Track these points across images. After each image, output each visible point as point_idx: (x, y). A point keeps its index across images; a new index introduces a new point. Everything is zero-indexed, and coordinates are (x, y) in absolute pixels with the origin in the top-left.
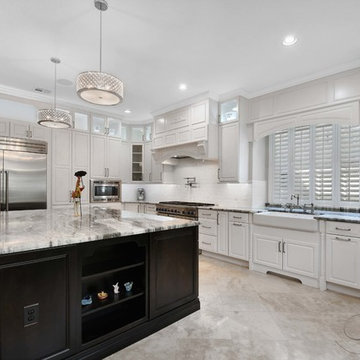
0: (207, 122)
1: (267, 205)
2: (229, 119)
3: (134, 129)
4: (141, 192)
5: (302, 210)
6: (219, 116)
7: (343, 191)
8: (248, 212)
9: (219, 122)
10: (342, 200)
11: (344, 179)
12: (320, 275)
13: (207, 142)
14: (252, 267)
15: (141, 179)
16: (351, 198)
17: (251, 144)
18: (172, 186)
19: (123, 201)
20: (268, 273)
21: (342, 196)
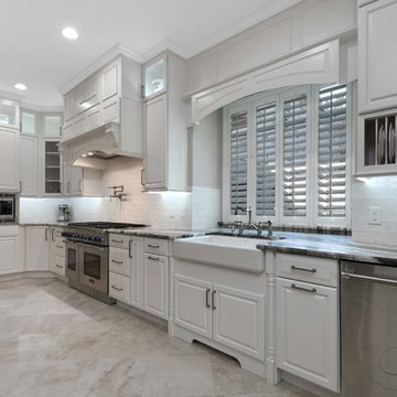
0: (120, 95)
1: (221, 224)
2: (156, 91)
3: (47, 118)
4: (65, 210)
5: (255, 232)
6: (143, 87)
7: (321, 200)
8: (166, 238)
9: (143, 97)
10: (320, 215)
11: (324, 181)
12: (266, 354)
13: (119, 126)
14: (172, 330)
15: (59, 191)
16: (334, 212)
17: (190, 130)
18: (100, 199)
19: (21, 222)
20: (195, 341)
21: (321, 208)
